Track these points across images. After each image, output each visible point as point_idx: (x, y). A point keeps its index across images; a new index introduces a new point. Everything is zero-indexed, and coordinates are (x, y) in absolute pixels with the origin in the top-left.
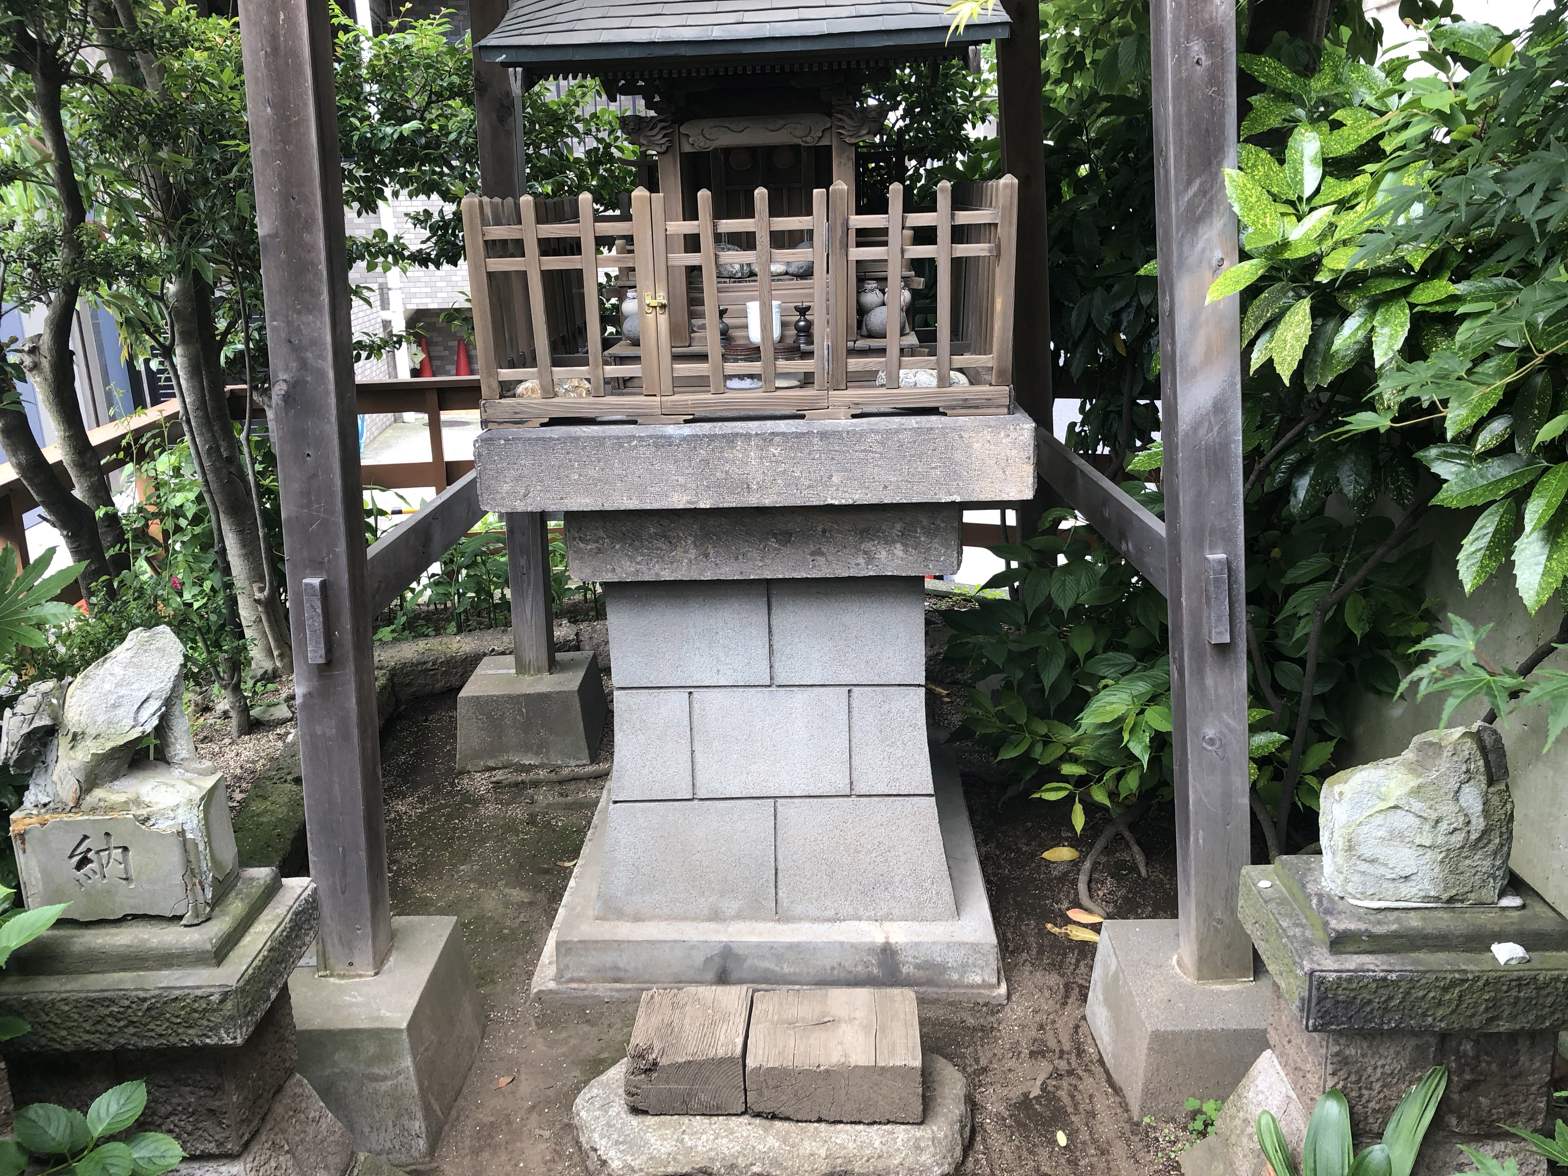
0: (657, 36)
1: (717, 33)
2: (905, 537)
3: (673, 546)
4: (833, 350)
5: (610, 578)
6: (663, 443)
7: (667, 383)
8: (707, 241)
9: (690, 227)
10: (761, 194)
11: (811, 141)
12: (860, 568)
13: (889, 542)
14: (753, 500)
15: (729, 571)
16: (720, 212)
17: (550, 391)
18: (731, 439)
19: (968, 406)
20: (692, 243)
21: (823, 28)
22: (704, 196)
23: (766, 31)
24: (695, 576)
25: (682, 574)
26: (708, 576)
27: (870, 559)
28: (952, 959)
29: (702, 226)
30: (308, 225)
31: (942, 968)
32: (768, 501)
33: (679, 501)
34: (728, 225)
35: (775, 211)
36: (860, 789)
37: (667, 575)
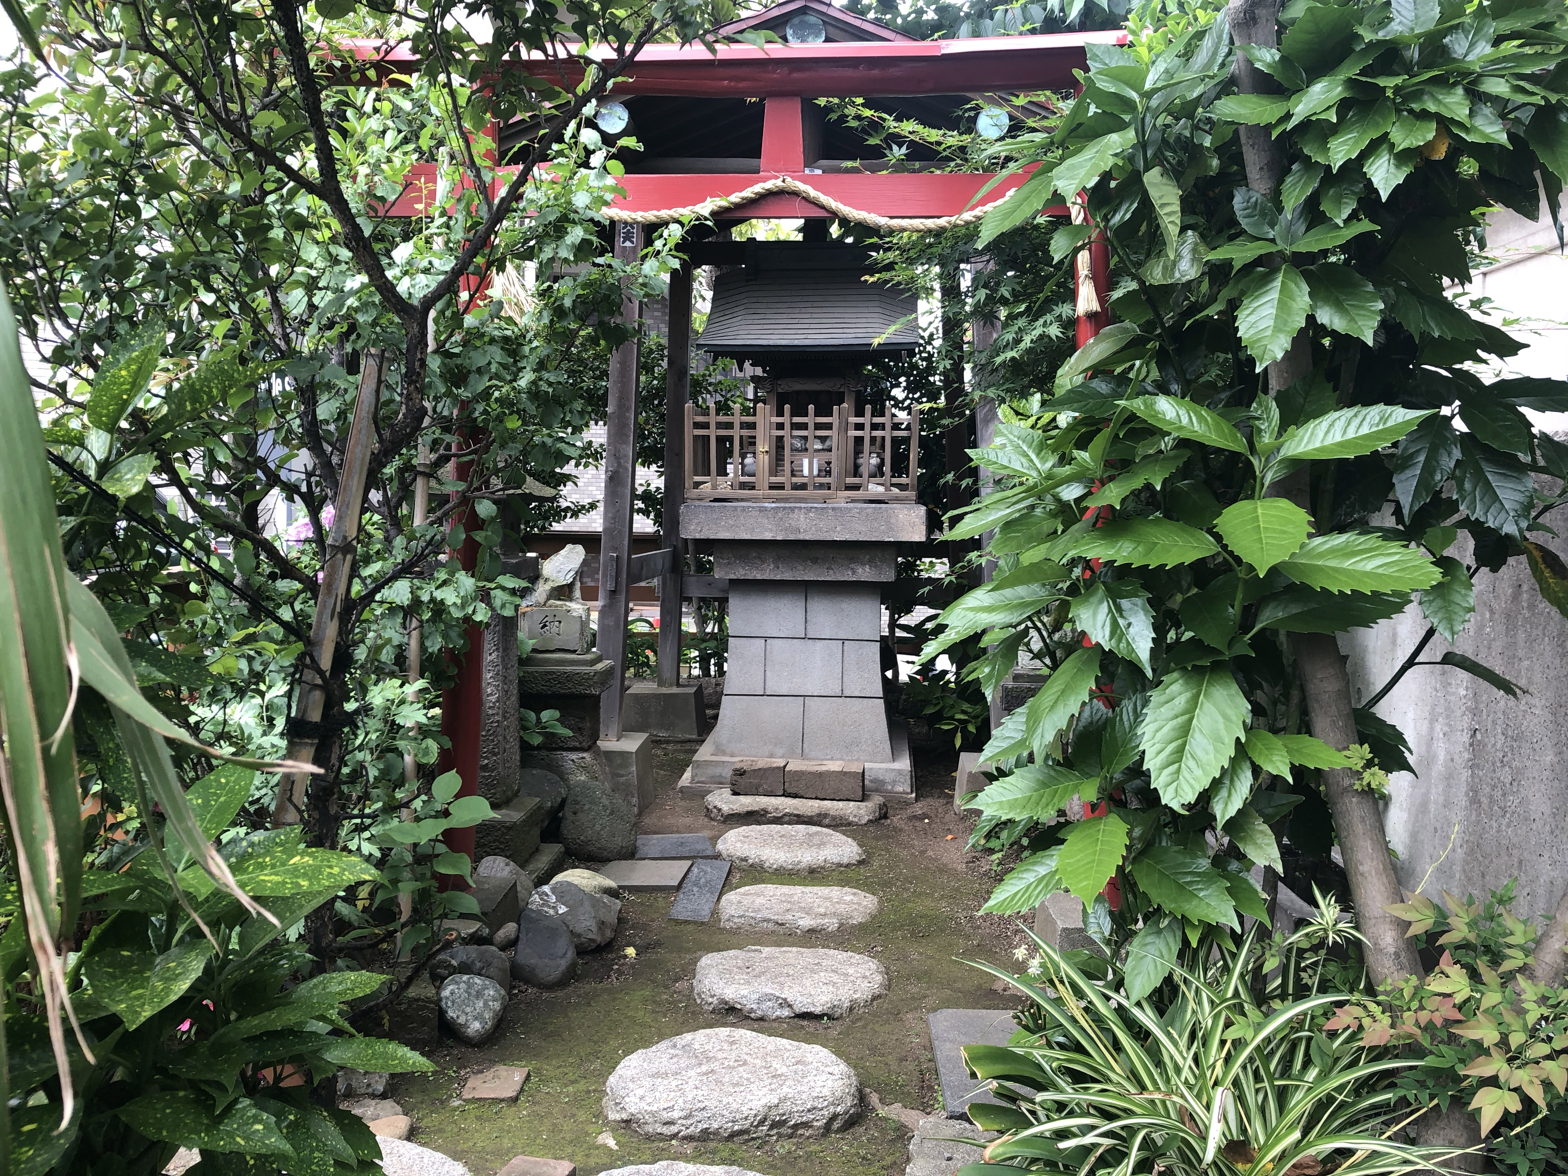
0: (771, 343)
1: (796, 343)
2: (871, 562)
3: (763, 562)
4: (839, 474)
5: (733, 577)
6: (762, 510)
7: (767, 486)
8: (787, 426)
9: (780, 420)
10: (811, 407)
11: (835, 389)
12: (848, 576)
13: (863, 564)
14: (801, 537)
15: (788, 576)
16: (793, 414)
17: (714, 487)
18: (792, 509)
19: (897, 500)
20: (780, 426)
21: (841, 342)
22: (787, 407)
23: (817, 342)
24: (772, 577)
25: (766, 576)
26: (778, 577)
27: (854, 573)
28: (888, 778)
29: (786, 419)
30: (628, 410)
31: (883, 782)
32: (807, 538)
33: (768, 536)
34: (796, 420)
35: (817, 415)
36: (847, 693)
37: (759, 577)
